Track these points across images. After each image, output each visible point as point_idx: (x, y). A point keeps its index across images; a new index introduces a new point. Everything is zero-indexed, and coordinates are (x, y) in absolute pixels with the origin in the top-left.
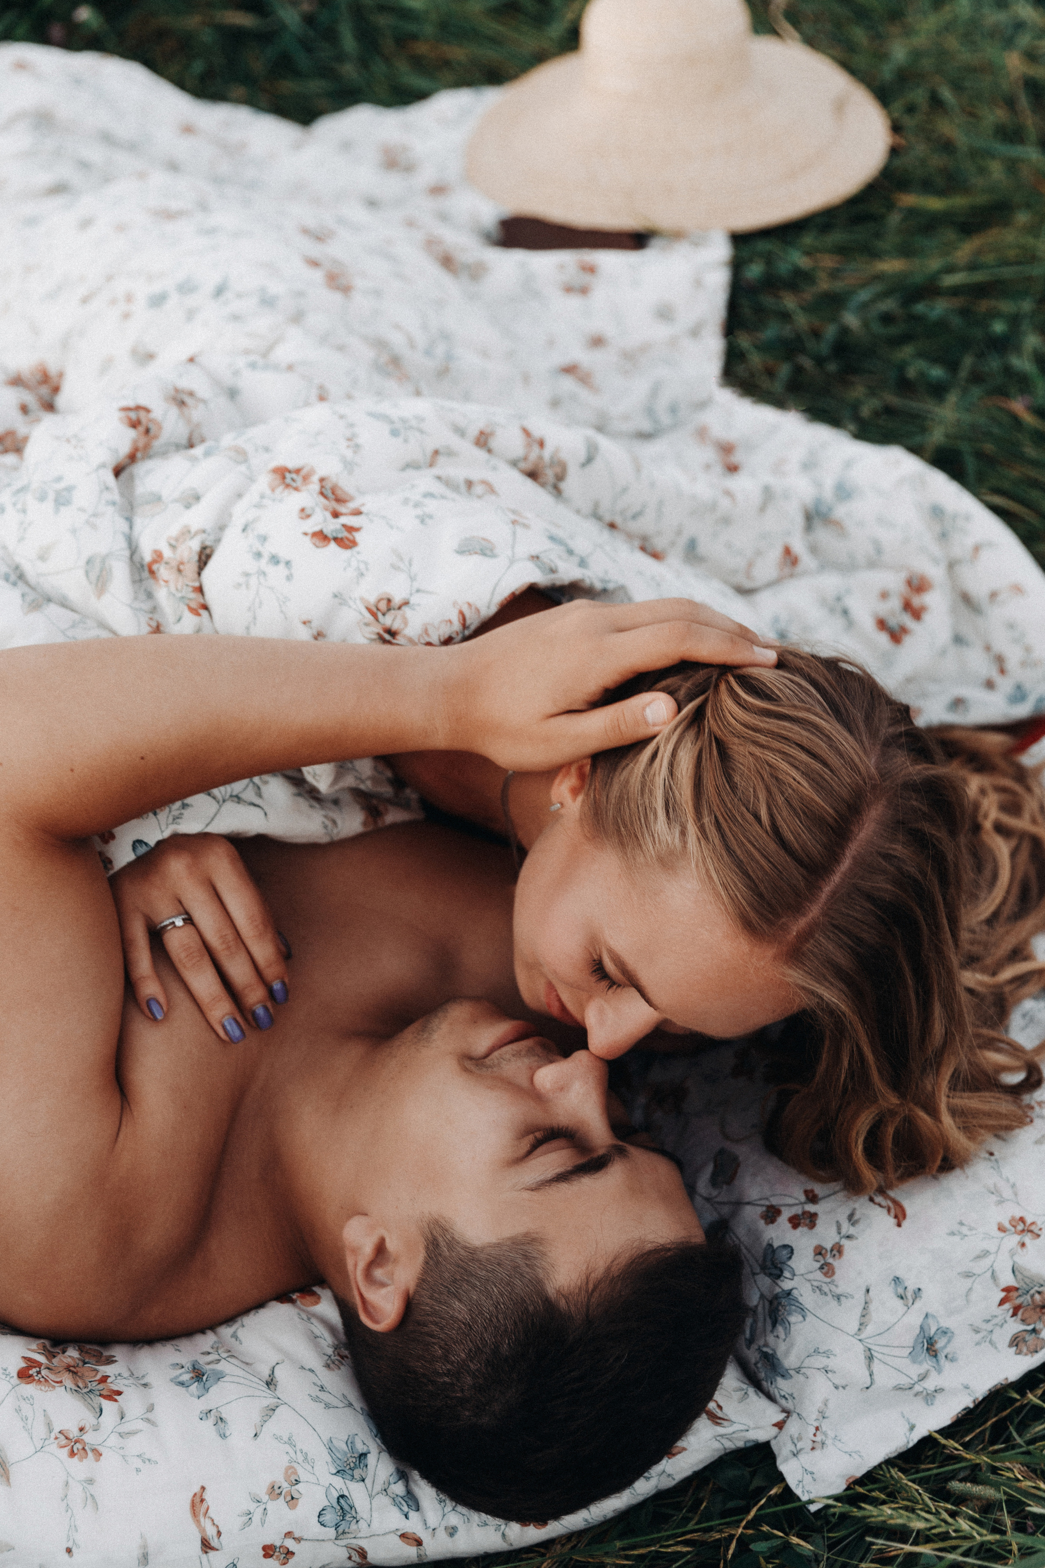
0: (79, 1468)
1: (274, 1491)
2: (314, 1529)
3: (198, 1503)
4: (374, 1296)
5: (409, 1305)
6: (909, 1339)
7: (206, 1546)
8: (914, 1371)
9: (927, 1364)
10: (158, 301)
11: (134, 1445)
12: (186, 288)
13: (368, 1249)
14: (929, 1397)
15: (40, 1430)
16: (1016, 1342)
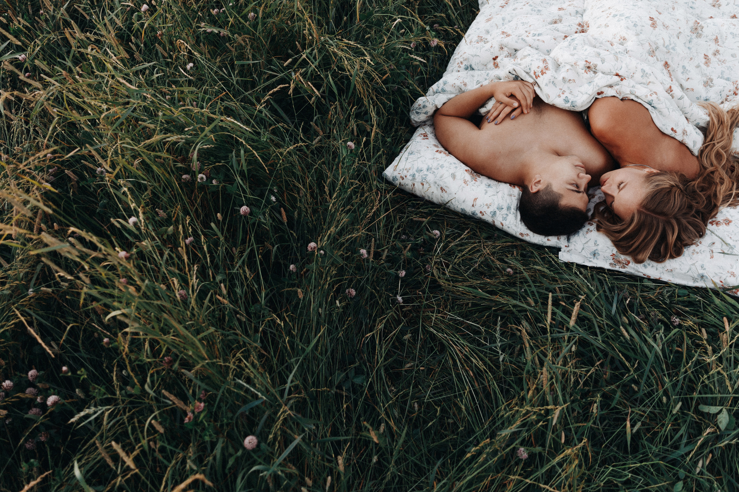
0: (464, 185)
1: (487, 205)
2: (489, 213)
3: (475, 199)
4: (534, 187)
5: (538, 192)
6: (592, 251)
7: (473, 206)
8: (589, 256)
9: (592, 257)
10: (615, 16)
11: (473, 187)
12: (621, 15)
13: (538, 180)
14: (590, 261)
15: (462, 177)
16: (611, 264)
